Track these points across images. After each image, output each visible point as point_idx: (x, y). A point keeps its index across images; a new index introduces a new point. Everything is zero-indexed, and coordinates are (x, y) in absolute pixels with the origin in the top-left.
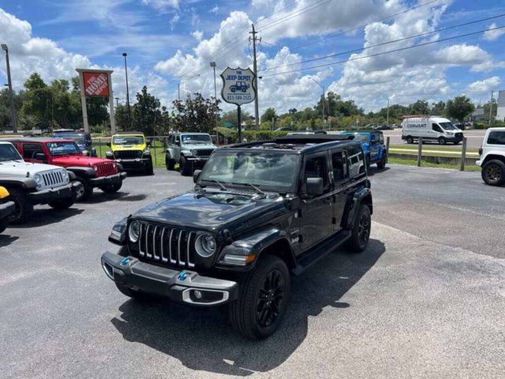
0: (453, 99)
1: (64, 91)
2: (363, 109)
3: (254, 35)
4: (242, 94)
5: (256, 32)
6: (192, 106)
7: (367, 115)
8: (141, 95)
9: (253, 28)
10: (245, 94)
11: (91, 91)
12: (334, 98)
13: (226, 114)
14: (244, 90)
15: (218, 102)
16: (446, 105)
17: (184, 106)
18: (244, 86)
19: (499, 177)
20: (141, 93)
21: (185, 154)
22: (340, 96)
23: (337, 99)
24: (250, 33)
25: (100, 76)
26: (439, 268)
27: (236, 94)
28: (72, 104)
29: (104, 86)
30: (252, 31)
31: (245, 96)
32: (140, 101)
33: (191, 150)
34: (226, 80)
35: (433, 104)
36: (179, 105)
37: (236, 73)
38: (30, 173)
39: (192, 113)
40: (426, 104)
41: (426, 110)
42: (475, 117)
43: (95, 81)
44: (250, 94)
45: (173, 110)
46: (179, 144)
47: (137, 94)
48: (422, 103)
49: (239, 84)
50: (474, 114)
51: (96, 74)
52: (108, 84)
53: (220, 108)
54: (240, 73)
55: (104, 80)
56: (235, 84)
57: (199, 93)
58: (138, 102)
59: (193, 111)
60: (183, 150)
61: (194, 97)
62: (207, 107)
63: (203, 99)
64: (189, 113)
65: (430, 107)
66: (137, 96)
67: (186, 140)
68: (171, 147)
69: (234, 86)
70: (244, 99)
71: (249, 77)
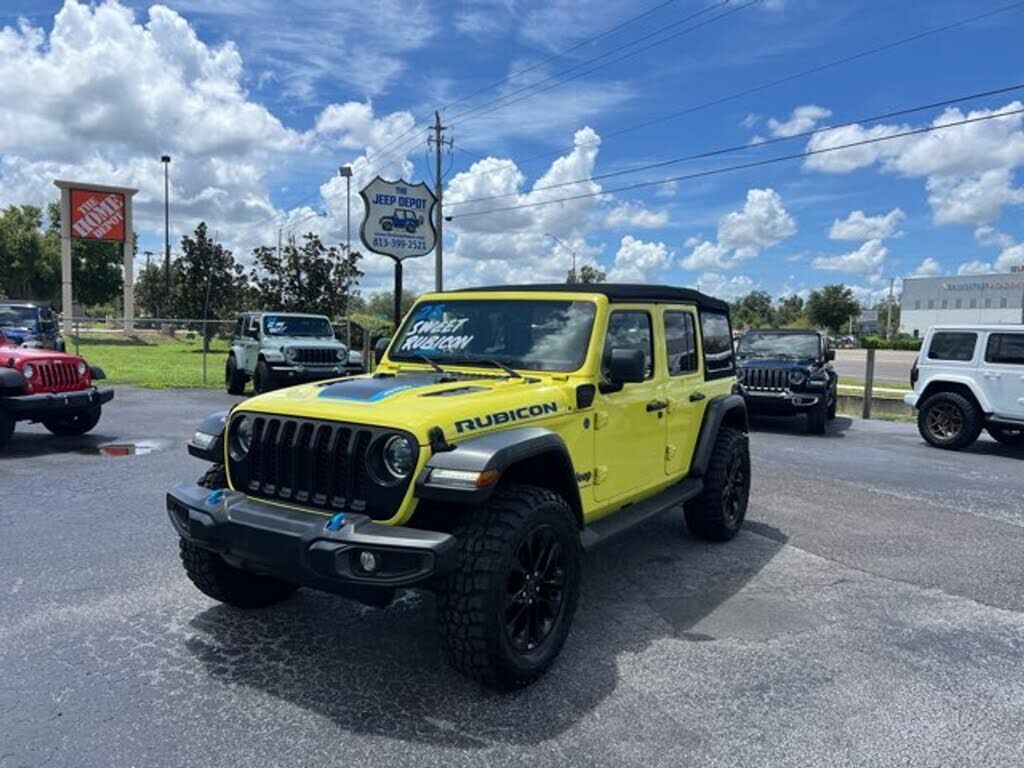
0: (820, 289)
1: (28, 230)
3: (438, 133)
4: (405, 236)
5: (444, 129)
6: (296, 262)
8: (192, 241)
9: (438, 119)
10: (413, 237)
11: (83, 228)
12: (594, 277)
13: (378, 297)
14: (411, 229)
15: (354, 256)
16: (805, 301)
17: (280, 261)
18: (410, 220)
19: (955, 430)
20: (193, 238)
21: (268, 357)
23: (599, 280)
24: (431, 128)
25: (109, 199)
26: (911, 647)
27: (395, 236)
28: (43, 256)
29: (114, 221)
30: (434, 124)
31: (412, 240)
32: (190, 254)
33: (282, 350)
34: (372, 205)
35: (781, 300)
36: (268, 257)
37: (395, 190)
39: (297, 277)
40: (768, 300)
41: (768, 310)
42: (861, 326)
43: (97, 209)
44: (422, 238)
45: (253, 267)
46: (256, 336)
47: (182, 239)
48: (762, 297)
49: (400, 215)
50: (861, 319)
51: (100, 193)
52: (124, 216)
53: (358, 269)
54: (404, 191)
55: (116, 207)
56: (392, 214)
57: (314, 234)
58: (184, 255)
59: (299, 273)
60: (264, 348)
61: (303, 243)
62: (331, 264)
63: (321, 248)
64: (289, 275)
65: (775, 305)
66: (183, 243)
67: (274, 326)
68: (240, 342)
69: (389, 218)
70: (410, 247)
71: (424, 201)
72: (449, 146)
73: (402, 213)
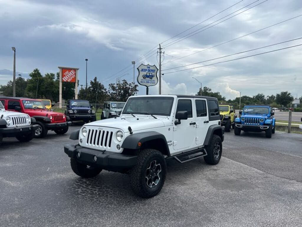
0: (280, 93)
1: (51, 80)
2: (225, 97)
3: (160, 50)
4: (149, 80)
5: (162, 49)
6: (120, 88)
7: (227, 101)
9: (160, 46)
11: (65, 79)
14: (151, 78)
15: (136, 86)
16: (275, 97)
17: (116, 87)
18: (151, 76)
20: (93, 81)
21: (112, 114)
22: (211, 89)
23: (209, 91)
24: (158, 49)
25: (72, 71)
26: (280, 194)
27: (146, 80)
29: (73, 77)
30: (159, 47)
31: (151, 81)
32: (93, 86)
33: (115, 112)
34: (140, 72)
35: (268, 96)
36: (113, 86)
37: (147, 67)
38: (4, 115)
39: (120, 92)
40: (264, 96)
41: (263, 100)
42: (294, 105)
43: (68, 74)
44: (154, 80)
45: (109, 89)
46: (109, 108)
48: (261, 96)
49: (148, 74)
50: (294, 102)
51: (69, 70)
52: (75, 75)
53: (137, 89)
54: (149, 68)
55: (74, 73)
56: (146, 74)
57: (125, 80)
58: (91, 86)
59: (121, 91)
60: (111, 111)
61: (122, 82)
62: (129, 88)
63: (127, 84)
64: (118, 91)
65: (266, 98)
66: (91, 83)
67: (114, 105)
68: (105, 110)
69: (145, 75)
70: (151, 83)
71: (155, 70)
72: (163, 54)
73: (149, 74)
